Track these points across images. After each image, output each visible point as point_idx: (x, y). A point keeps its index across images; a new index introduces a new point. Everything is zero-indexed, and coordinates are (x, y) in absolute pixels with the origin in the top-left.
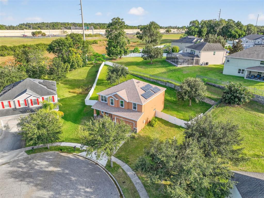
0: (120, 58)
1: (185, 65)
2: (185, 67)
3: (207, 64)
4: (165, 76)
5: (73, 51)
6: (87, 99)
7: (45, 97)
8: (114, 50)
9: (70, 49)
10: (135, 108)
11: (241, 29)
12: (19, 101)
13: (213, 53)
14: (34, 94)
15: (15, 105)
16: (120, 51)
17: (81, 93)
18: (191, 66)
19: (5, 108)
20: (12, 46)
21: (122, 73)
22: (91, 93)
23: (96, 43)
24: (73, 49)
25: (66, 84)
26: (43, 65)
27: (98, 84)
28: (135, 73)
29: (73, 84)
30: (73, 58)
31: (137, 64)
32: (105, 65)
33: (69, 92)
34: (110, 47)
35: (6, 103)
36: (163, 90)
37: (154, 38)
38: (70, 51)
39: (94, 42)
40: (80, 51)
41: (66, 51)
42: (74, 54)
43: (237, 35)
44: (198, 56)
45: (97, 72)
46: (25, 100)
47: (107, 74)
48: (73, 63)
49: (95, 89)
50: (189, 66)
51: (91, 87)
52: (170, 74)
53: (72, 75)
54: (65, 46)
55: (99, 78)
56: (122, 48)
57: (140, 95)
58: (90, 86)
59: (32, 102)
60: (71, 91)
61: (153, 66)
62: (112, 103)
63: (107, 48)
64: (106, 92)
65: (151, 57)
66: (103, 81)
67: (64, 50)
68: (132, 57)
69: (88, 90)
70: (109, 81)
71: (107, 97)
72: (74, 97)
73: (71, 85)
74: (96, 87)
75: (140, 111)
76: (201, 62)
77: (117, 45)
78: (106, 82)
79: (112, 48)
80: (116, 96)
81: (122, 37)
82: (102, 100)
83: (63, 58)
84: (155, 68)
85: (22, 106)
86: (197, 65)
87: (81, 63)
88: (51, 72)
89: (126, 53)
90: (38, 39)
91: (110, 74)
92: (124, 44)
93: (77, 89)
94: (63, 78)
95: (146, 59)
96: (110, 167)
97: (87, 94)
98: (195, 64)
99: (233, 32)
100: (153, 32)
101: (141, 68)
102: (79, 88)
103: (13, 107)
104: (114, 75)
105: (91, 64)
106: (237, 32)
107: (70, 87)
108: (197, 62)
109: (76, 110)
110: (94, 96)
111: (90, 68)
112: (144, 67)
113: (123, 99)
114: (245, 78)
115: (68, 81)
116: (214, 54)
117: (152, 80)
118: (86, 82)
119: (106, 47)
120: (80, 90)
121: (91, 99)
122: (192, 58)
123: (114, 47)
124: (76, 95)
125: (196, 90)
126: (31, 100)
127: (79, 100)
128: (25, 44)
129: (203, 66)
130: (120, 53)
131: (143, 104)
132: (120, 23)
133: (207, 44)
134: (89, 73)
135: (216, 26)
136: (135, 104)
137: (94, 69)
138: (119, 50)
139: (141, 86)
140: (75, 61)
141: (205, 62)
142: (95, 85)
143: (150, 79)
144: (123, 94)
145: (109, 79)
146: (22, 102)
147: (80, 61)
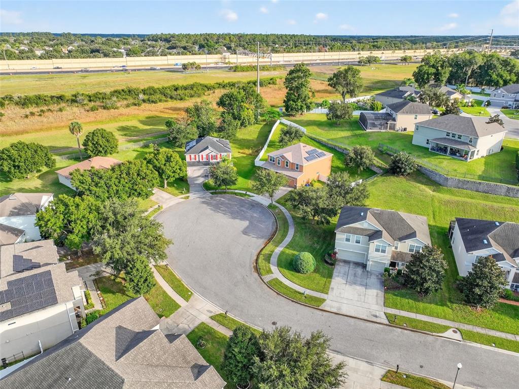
0: (301, 114)
1: (376, 130)
2: (374, 132)
3: (405, 129)
4: (347, 142)
5: (245, 106)
6: (257, 160)
7: (222, 154)
8: (293, 105)
9: (242, 104)
10: (297, 168)
11: (510, 72)
12: (202, 156)
13: (414, 116)
14: (214, 151)
15: (199, 159)
16: (302, 106)
17: (250, 154)
18: (384, 131)
19: (192, 160)
20: (160, 87)
21: (296, 136)
22: (262, 154)
23: (274, 83)
24: (245, 104)
25: (234, 143)
26: (213, 122)
27: (269, 146)
28: (314, 136)
29: (243, 144)
30: (244, 114)
31: (319, 124)
32: (281, 123)
33: (239, 152)
34: (289, 100)
35: (193, 156)
36: (329, 156)
37: (352, 88)
38: (241, 106)
39: (271, 82)
40: (253, 106)
41: (237, 106)
42: (246, 109)
43: (501, 82)
44: (394, 120)
45: (270, 132)
46: (207, 155)
47: (280, 135)
48: (243, 120)
49: (265, 151)
50: (381, 131)
51: (262, 149)
52: (353, 139)
53: (242, 134)
54: (237, 101)
55: (272, 140)
56: (304, 102)
57: (303, 157)
58: (261, 147)
59: (212, 157)
60: (241, 151)
61: (338, 128)
62: (279, 163)
63: (285, 102)
64: (274, 153)
65: (337, 117)
66: (274, 142)
67: (235, 106)
68: (317, 114)
69: (258, 152)
70: (281, 144)
71: (275, 157)
72: (243, 157)
73: (240, 145)
74: (267, 149)
75: (301, 171)
76: (397, 127)
77: (298, 99)
78: (278, 144)
79: (291, 102)
80: (283, 157)
81: (304, 88)
82: (271, 160)
83: (233, 114)
84: (340, 131)
85: (205, 160)
86: (392, 131)
87: (253, 120)
88: (220, 129)
89: (308, 108)
90: (190, 75)
91: (283, 136)
92: (307, 98)
93: (247, 150)
94: (233, 136)
95: (330, 119)
96: (271, 206)
97: (257, 156)
98: (389, 129)
99: (494, 76)
100: (350, 80)
101: (323, 130)
102: (249, 149)
103: (197, 160)
104: (286, 138)
105: (264, 120)
106: (501, 77)
107: (239, 147)
108: (393, 127)
109: (246, 169)
110: (264, 158)
111: (262, 125)
112: (327, 128)
113: (288, 160)
114: (430, 150)
115: (237, 140)
116: (416, 118)
117: (329, 145)
118: (256, 142)
119: (285, 100)
120: (250, 151)
121: (260, 160)
122: (386, 122)
123: (294, 101)
124: (245, 155)
125: (361, 158)
126: (212, 155)
127: (249, 161)
128: (176, 83)
129: (400, 132)
130: (301, 109)
131: (304, 165)
132: (304, 70)
133: (409, 104)
134: (260, 133)
135: (466, 65)
136: (297, 165)
137: (267, 129)
138: (299, 104)
139: (307, 151)
140: (246, 118)
141: (403, 128)
142: (266, 147)
143: (328, 144)
144: (289, 156)
145: (281, 141)
146: (205, 157)
147: (252, 119)
